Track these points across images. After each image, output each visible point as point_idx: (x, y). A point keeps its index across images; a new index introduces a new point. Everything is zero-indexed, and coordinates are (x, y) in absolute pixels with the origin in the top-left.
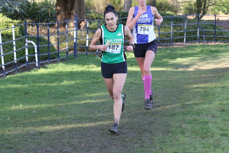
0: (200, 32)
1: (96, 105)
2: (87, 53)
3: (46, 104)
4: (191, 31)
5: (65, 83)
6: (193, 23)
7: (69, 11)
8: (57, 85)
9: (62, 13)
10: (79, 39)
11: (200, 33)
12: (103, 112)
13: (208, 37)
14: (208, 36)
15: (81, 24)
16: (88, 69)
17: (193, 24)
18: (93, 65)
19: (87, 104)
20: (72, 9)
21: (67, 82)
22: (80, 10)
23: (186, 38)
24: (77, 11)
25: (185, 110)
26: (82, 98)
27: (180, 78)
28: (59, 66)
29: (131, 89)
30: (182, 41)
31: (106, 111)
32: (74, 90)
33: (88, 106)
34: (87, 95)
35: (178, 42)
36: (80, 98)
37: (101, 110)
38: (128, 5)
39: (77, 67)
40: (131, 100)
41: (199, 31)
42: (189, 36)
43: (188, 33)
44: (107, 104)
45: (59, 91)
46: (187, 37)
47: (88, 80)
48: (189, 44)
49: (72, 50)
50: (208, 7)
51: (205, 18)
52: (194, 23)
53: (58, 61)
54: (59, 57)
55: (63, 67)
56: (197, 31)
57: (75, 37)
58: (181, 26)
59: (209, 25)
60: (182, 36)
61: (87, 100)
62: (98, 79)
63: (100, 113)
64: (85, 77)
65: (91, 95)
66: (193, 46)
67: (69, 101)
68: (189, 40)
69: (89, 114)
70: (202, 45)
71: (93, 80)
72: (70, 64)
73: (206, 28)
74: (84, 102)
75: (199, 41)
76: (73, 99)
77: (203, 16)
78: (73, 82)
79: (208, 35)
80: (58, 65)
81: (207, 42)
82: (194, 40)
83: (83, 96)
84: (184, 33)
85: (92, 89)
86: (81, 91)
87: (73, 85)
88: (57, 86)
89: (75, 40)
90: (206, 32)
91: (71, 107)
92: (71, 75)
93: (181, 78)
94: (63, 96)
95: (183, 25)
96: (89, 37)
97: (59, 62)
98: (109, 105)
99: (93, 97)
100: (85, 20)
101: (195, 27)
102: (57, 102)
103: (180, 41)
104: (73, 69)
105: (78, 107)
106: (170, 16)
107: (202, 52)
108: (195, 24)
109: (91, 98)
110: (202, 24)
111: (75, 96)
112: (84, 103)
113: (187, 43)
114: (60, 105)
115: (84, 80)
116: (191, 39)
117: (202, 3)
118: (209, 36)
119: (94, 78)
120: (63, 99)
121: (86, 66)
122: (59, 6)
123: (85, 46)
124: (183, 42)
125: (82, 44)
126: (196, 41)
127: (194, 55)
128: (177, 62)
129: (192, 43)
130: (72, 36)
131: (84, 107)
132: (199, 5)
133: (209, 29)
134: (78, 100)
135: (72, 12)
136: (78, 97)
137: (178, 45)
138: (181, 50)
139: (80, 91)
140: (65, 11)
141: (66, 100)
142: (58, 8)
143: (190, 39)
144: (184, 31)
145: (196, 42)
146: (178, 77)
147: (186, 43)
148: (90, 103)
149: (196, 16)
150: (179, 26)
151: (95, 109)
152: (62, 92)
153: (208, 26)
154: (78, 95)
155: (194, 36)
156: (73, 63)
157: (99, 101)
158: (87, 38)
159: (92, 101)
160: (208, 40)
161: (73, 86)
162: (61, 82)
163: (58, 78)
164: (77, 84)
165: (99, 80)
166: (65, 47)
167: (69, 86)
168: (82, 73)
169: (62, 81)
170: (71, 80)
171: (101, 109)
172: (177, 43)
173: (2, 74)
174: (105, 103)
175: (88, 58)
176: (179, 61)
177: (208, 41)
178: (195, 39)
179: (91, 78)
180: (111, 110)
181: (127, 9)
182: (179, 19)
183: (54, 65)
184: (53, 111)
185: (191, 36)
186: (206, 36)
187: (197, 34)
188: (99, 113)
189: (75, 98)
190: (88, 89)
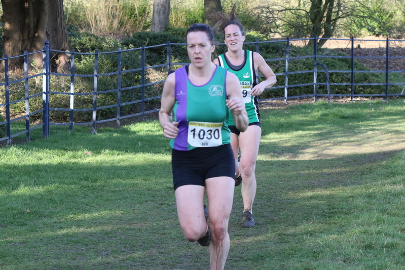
0: (318, 76)
1: (92, 238)
2: (72, 124)
4: (299, 74)
5: (23, 190)
6: (303, 55)
7: (32, 32)
8: (6, 196)
9: (16, 36)
10: (53, 94)
11: (319, 77)
12: (106, 253)
13: (336, 86)
14: (336, 84)
15: (57, 61)
16: (73, 160)
17: (303, 58)
18: (86, 151)
19: (72, 236)
20: (37, 28)
21: (27, 188)
22: (55, 30)
23: (288, 89)
24: (49, 33)
25: (286, 246)
26: (61, 222)
27: (275, 177)
28: (9, 154)
29: (167, 202)
30: (280, 96)
31: (113, 251)
32: (42, 206)
33: (73, 242)
34: (72, 216)
35: (272, 97)
36: (55, 224)
37: (102, 249)
38: (162, 17)
39: (49, 155)
40: (167, 227)
41: (317, 72)
42: (295, 84)
43: (292, 79)
44: (114, 235)
45: (9, 209)
46: (291, 86)
47: (75, 183)
48: (296, 101)
49: (38, 118)
50: (335, 20)
51: (331, 44)
52: (307, 56)
53: (8, 142)
54: (9, 135)
55: (18, 156)
56: (312, 74)
57: (44, 90)
58: (277, 63)
59: (339, 60)
60: (280, 85)
61: (71, 227)
62: (95, 181)
63: (100, 255)
64: (68, 178)
65: (80, 217)
66: (305, 107)
67: (32, 231)
68: (295, 94)
69: (75, 259)
70: (323, 104)
71: (85, 183)
72: (34, 149)
73: (333, 66)
74: (65, 231)
75: (318, 95)
76: (41, 226)
77: (326, 40)
78: (39, 190)
79: (336, 82)
80: (8, 152)
81: (335, 98)
82: (305, 93)
83: (63, 220)
84: (285, 77)
85: (82, 203)
86: (59, 209)
87: (39, 194)
88: (6, 198)
89: (44, 96)
90: (331, 74)
91: (35, 245)
92: (36, 173)
93: (279, 177)
94: (18, 220)
95: (281, 61)
96: (75, 89)
97: (10, 145)
98: (121, 239)
99: (84, 220)
100: (67, 51)
101: (307, 64)
102: (5, 233)
103: (275, 96)
104: (41, 160)
105: (50, 243)
106: (254, 41)
107: (322, 119)
108: (307, 58)
109: (79, 224)
110: (324, 58)
111: (45, 220)
112: (63, 235)
113: (291, 99)
114: (11, 239)
115: (64, 183)
116: (300, 92)
117: (324, 11)
118: (339, 84)
119: (87, 179)
120: (18, 225)
121: (71, 153)
122: (9, 23)
123: (67, 109)
124: (281, 98)
125: (60, 104)
126: (310, 95)
127: (306, 125)
128: (268, 141)
129: (301, 99)
130: (37, 88)
131: (65, 244)
132: (316, 17)
133: (340, 69)
134: (52, 227)
135: (37, 35)
136: (52, 221)
137: (271, 104)
138: (278, 116)
139: (56, 207)
140: (22, 33)
141: (24, 228)
142: (7, 26)
143: (298, 91)
144: (284, 74)
145: (311, 97)
146: (271, 174)
147: (288, 100)
148: (77, 233)
149: (310, 40)
150: (274, 62)
151: (89, 246)
152: (16, 212)
153: (336, 61)
154: (51, 218)
155: (306, 85)
156: (41, 147)
157: (98, 229)
158: (72, 91)
159: (82, 230)
160: (337, 93)
161: (40, 197)
162: (13, 189)
163: (7, 180)
164: (50, 192)
165: (98, 184)
166: (23, 112)
167: (32, 198)
168: (61, 167)
169: (15, 187)
170: (36, 184)
171: (101, 246)
172: (269, 101)
174: (111, 233)
175: (73, 134)
176: (274, 139)
177: (338, 95)
178: (308, 91)
179: (81, 179)
180: (123, 249)
181: (159, 26)
182: (273, 48)
185: (299, 85)
186: (332, 84)
187: (313, 80)
188: (97, 256)
189: (44, 224)
190: (72, 204)
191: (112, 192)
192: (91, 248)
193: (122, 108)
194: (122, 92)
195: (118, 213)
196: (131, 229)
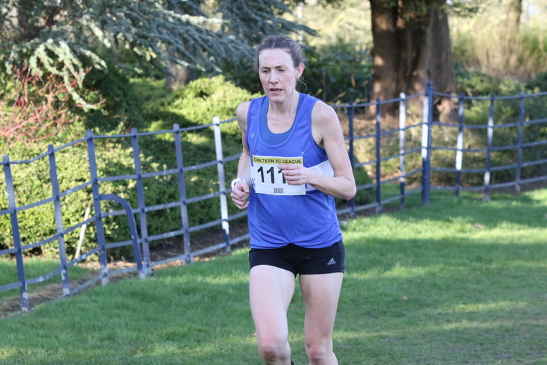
1: (488, 335)
2: (458, 188)
3: (346, 330)
5: (398, 271)
7: (409, 70)
8: (376, 278)
10: (434, 149)
12: (507, 355)
15: (440, 108)
16: (461, 235)
19: (462, 332)
20: (416, 64)
21: (403, 269)
22: (439, 67)
24: (431, 71)
26: (447, 314)
28: (379, 225)
31: (516, 353)
32: (424, 292)
33: (465, 340)
34: (461, 306)
36: (440, 316)
37: (502, 350)
39: (430, 227)
44: (517, 332)
45: (381, 295)
47: (464, 265)
49: (415, 179)
53: (378, 209)
54: (378, 200)
55: (391, 228)
57: (425, 143)
61: (460, 321)
62: (490, 262)
63: (499, 358)
64: (454, 257)
65: (471, 308)
67: (411, 324)
71: (478, 265)
72: (411, 219)
74: (453, 326)
76: (424, 318)
78: (419, 271)
80: (378, 223)
83: (450, 311)
85: (475, 290)
86: (445, 296)
87: (420, 277)
88: (377, 281)
89: (424, 153)
91: (416, 342)
92: (415, 250)
94: (392, 310)
96: (464, 144)
97: (381, 213)
98: (525, 338)
99: (478, 313)
100: (454, 95)
102: (377, 326)
104: (419, 233)
105: (435, 340)
109: (471, 316)
111: (427, 310)
112: (452, 331)
114: (384, 333)
115: (450, 264)
119: (479, 259)
120: (394, 316)
121: (457, 226)
122: (380, 57)
123: (452, 169)
125: (444, 162)
130: (415, 142)
131: (454, 342)
134: (437, 319)
135: (415, 73)
136: (436, 312)
139: (441, 295)
140: (397, 69)
141: (401, 320)
148: (469, 329)
151: (485, 346)
152: (390, 299)
154: (435, 308)
156: (419, 217)
157: (496, 324)
158: (460, 145)
159: (475, 324)
161: (419, 281)
162: (385, 270)
163: (378, 258)
164: (433, 274)
165: (494, 266)
166: (396, 172)
167: (409, 281)
168: (445, 244)
169: (389, 267)
170: (415, 264)
171: (500, 347)
173: (221, 246)
174: (512, 330)
175: (460, 202)
179: (471, 260)
180: (529, 351)
183: (366, 220)
184: (365, 351)
188: (496, 358)
189: (426, 316)
190: (462, 291)
191: (513, 277)
192: (488, 349)
193: (523, 170)
194: (524, 149)
195: (521, 304)
196: (538, 326)
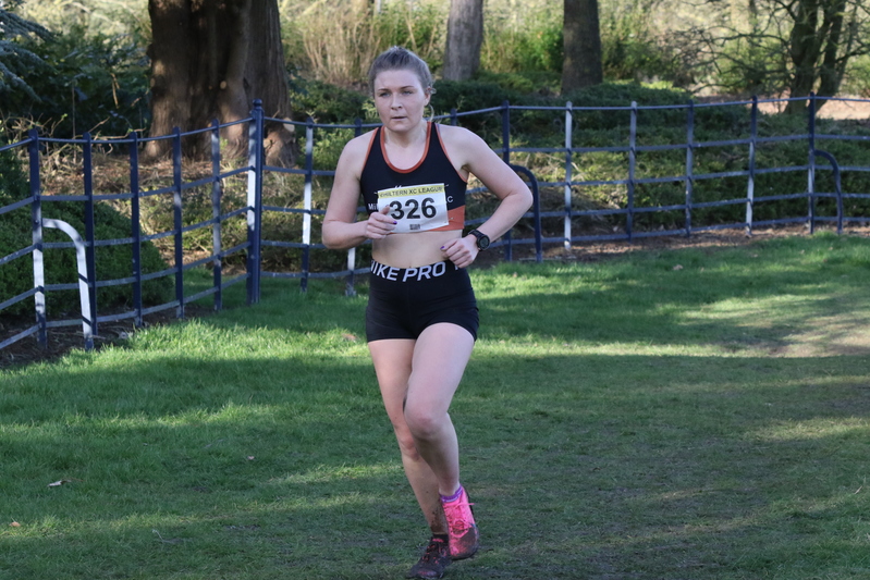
0: (817, 178)
1: (395, 517)
2: (306, 274)
3: (164, 513)
4: (776, 173)
5: (229, 412)
6: (785, 134)
7: (213, 79)
8: (197, 426)
9: (177, 89)
11: (819, 182)
13: (853, 200)
14: (854, 195)
15: (266, 142)
16: (322, 352)
17: (784, 140)
18: (345, 333)
19: (354, 513)
20: (224, 70)
21: (239, 408)
22: (263, 75)
23: (753, 206)
24: (249, 82)
25: (813, 541)
26: (323, 484)
27: (755, 391)
28: (186, 338)
29: (541, 443)
30: (735, 220)
32: (279, 448)
33: (360, 525)
34: (345, 470)
35: (718, 222)
36: (312, 487)
38: (466, 49)
39: (269, 340)
40: (550, 495)
41: (816, 170)
42: (767, 194)
43: (761, 183)
45: (210, 453)
46: (761, 199)
47: (337, 401)
48: (769, 231)
52: (793, 136)
53: (180, 312)
55: (206, 343)
56: (803, 174)
57: (251, 202)
58: (729, 149)
59: (861, 144)
60: (736, 197)
61: (347, 494)
65: (362, 472)
66: (791, 244)
67: (267, 501)
68: (767, 216)
69: (370, 562)
70: (829, 239)
71: (360, 401)
73: (847, 157)
74: (337, 502)
75: (816, 218)
77: (824, 102)
78: (266, 412)
79: (855, 192)
80: (183, 333)
81: (851, 224)
82: (788, 214)
83: (328, 478)
84: (747, 181)
85: (362, 442)
86: (315, 455)
87: (268, 423)
88: (199, 431)
89: (251, 217)
90: (845, 175)
91: (281, 530)
93: (763, 393)
94: (234, 478)
95: (739, 145)
96: (312, 199)
99: (373, 480)
101: (794, 152)
102: (211, 505)
103: (726, 220)
104: (254, 349)
105: (312, 527)
106: (677, 103)
108: (793, 141)
109: (363, 486)
110: (829, 140)
111: (290, 478)
112: (337, 510)
113: (759, 228)
116: (778, 211)
117: (821, 42)
118: (862, 196)
119: (359, 392)
120: (236, 489)
121: (311, 337)
122: (163, 63)
124: (738, 224)
126: (800, 219)
127: (800, 282)
129: (780, 226)
131: (344, 530)
132: (804, 52)
133: (862, 164)
134: (309, 494)
135: (223, 85)
136: (304, 479)
137: (719, 238)
138: (736, 262)
139: (308, 452)
140: (192, 82)
141: (250, 494)
142: (160, 68)
143: (773, 210)
144: (747, 173)
145: (801, 224)
146: (746, 385)
147: (753, 228)
148: (364, 506)
150: (722, 148)
151: (395, 535)
152: (225, 460)
153: (854, 147)
154: (302, 473)
155: (793, 196)
158: (307, 204)
159: (371, 499)
160: (857, 215)
161: (269, 430)
166: (199, 249)
167: (252, 431)
169: (215, 407)
170: (257, 401)
172: (713, 231)
175: (311, 298)
176: (735, 311)
177: (858, 219)
178: (795, 212)
179: (348, 393)
181: (460, 68)
182: (720, 118)
183: (166, 330)
184: (200, 547)
185: (775, 197)
186: (847, 196)
187: (806, 187)
189: (290, 487)
190: (341, 445)
192: (401, 540)
